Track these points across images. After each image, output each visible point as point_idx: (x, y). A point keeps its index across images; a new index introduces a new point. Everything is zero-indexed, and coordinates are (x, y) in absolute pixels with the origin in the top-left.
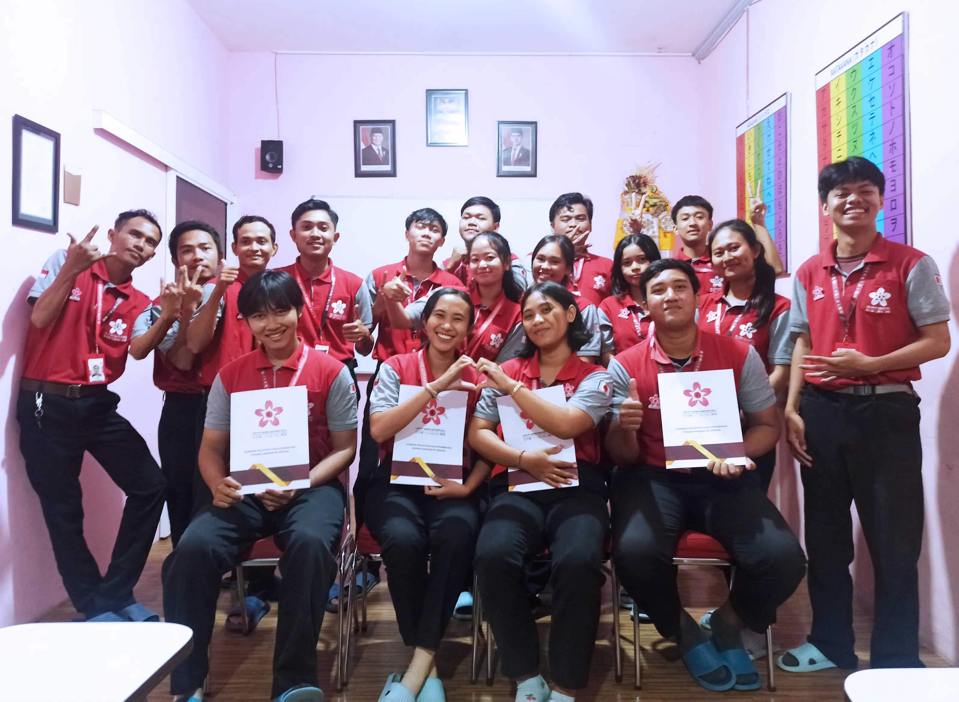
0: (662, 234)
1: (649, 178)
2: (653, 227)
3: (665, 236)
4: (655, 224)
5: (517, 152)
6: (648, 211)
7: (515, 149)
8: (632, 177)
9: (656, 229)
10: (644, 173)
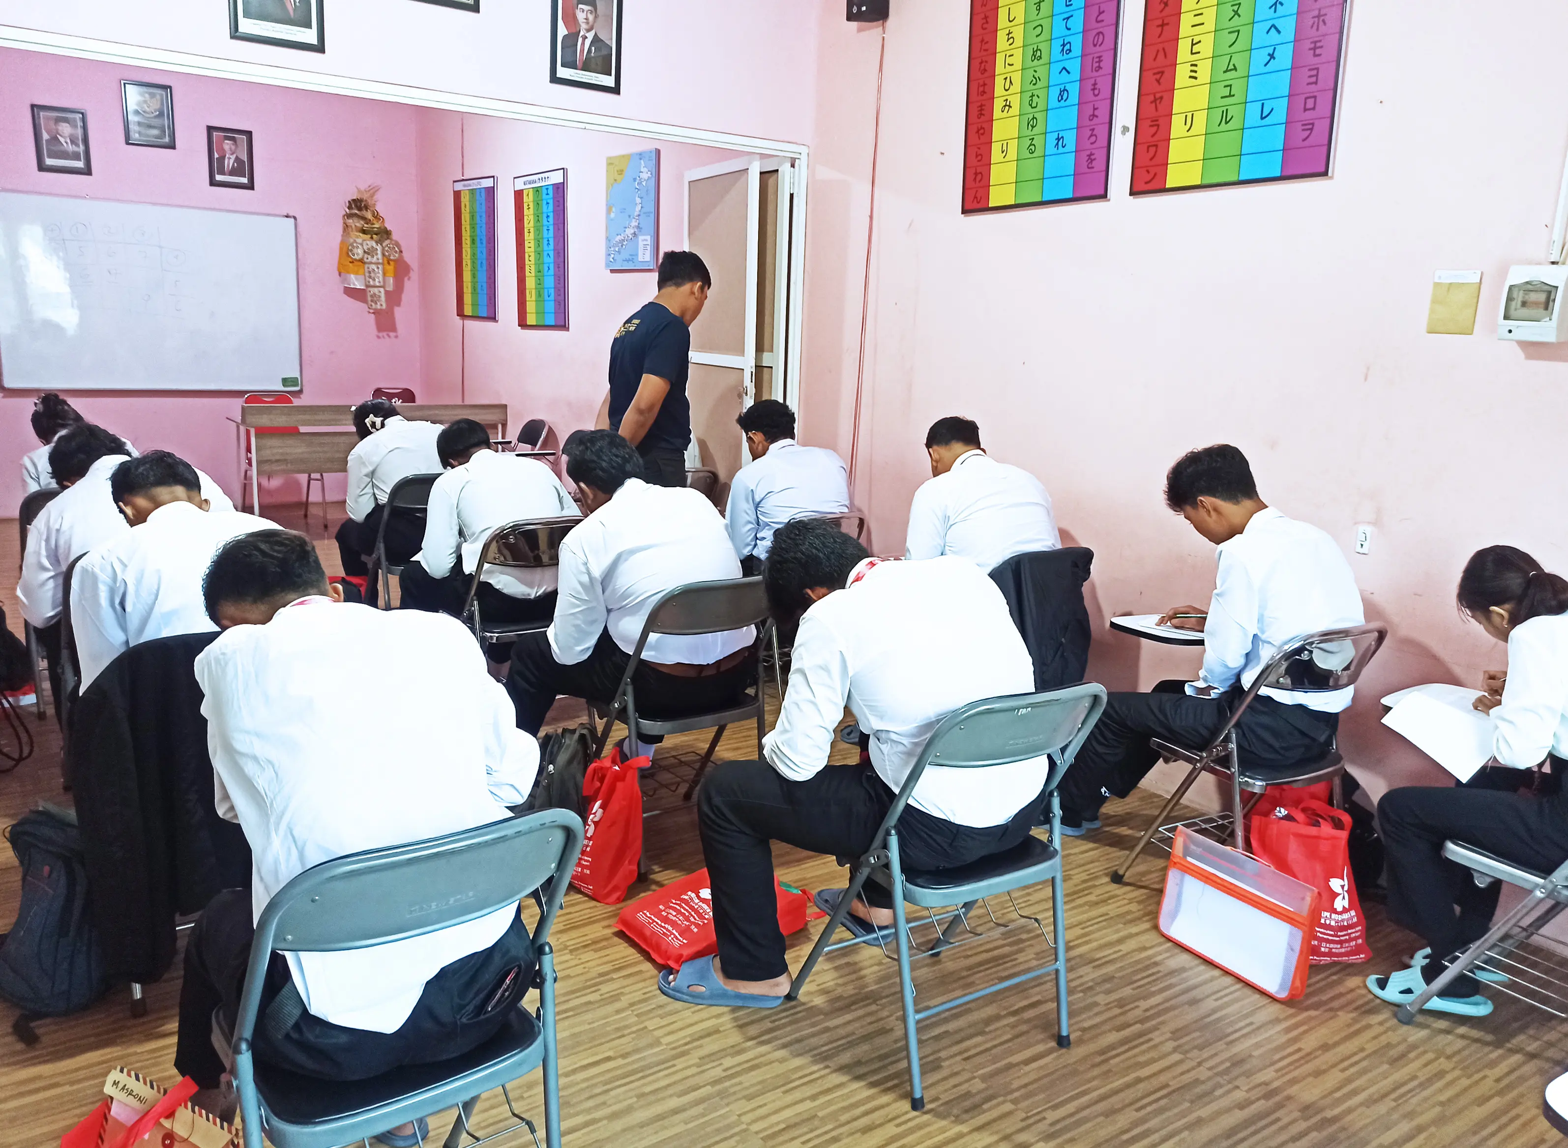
0: (386, 262)
1: (370, 202)
2: (377, 254)
3: (389, 263)
4: (379, 252)
5: (231, 162)
6: (372, 238)
7: (229, 158)
8: (354, 200)
9: (380, 256)
10: (365, 196)
